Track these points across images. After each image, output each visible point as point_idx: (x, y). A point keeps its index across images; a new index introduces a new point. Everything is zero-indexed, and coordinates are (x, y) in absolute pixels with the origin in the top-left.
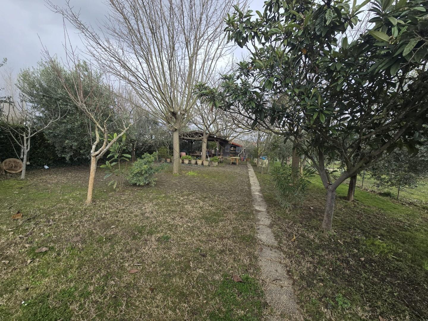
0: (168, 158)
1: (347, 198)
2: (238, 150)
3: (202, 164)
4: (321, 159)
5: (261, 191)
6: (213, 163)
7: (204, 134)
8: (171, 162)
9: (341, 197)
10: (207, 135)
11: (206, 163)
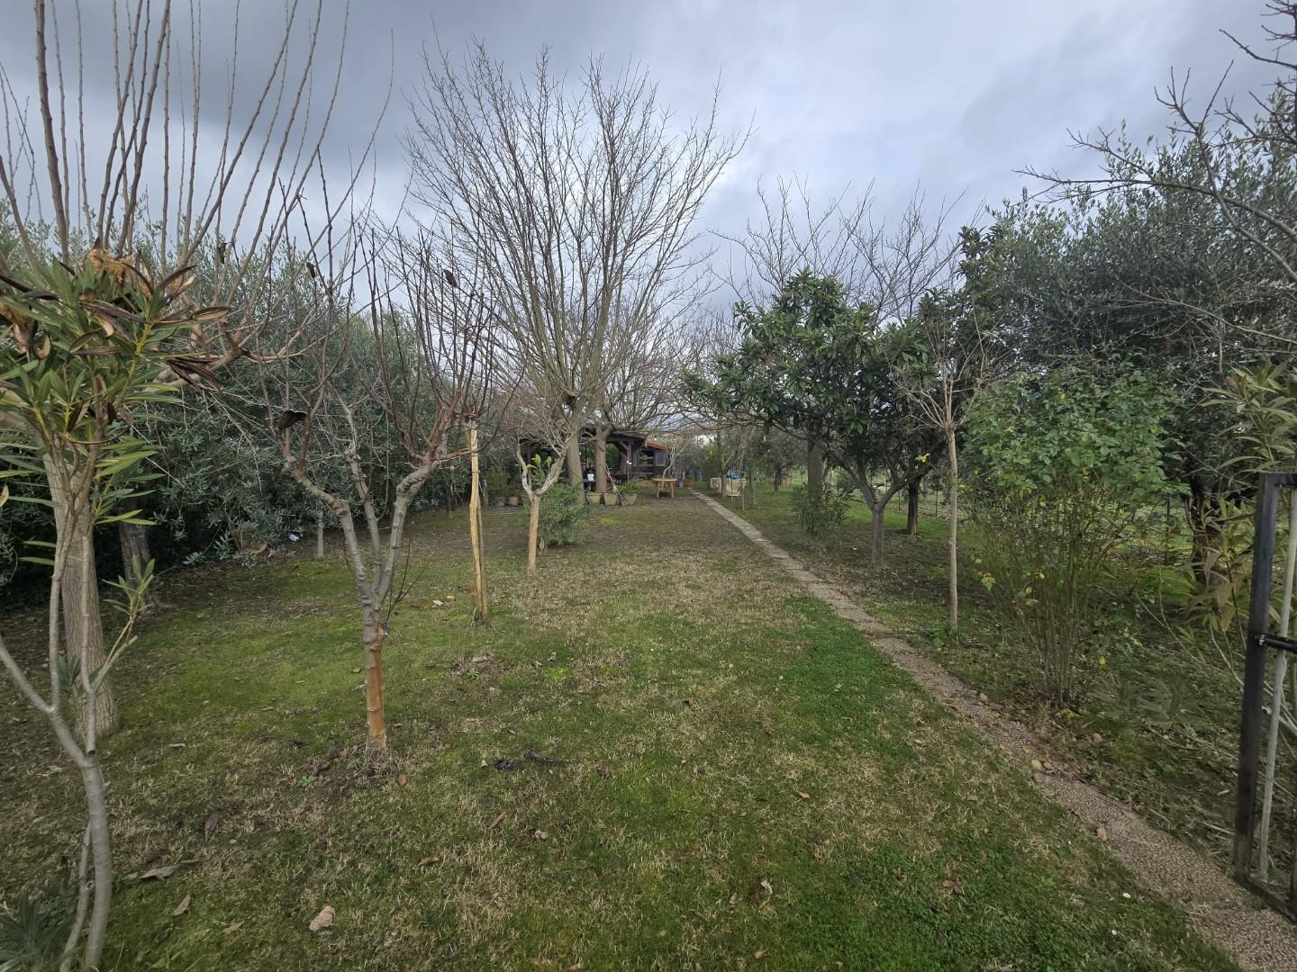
0: (513, 495)
1: (907, 532)
2: (661, 461)
3: (602, 501)
4: (861, 470)
5: (764, 535)
6: (627, 497)
7: (598, 430)
8: (520, 504)
9: (898, 532)
10: (606, 433)
11: (611, 499)
